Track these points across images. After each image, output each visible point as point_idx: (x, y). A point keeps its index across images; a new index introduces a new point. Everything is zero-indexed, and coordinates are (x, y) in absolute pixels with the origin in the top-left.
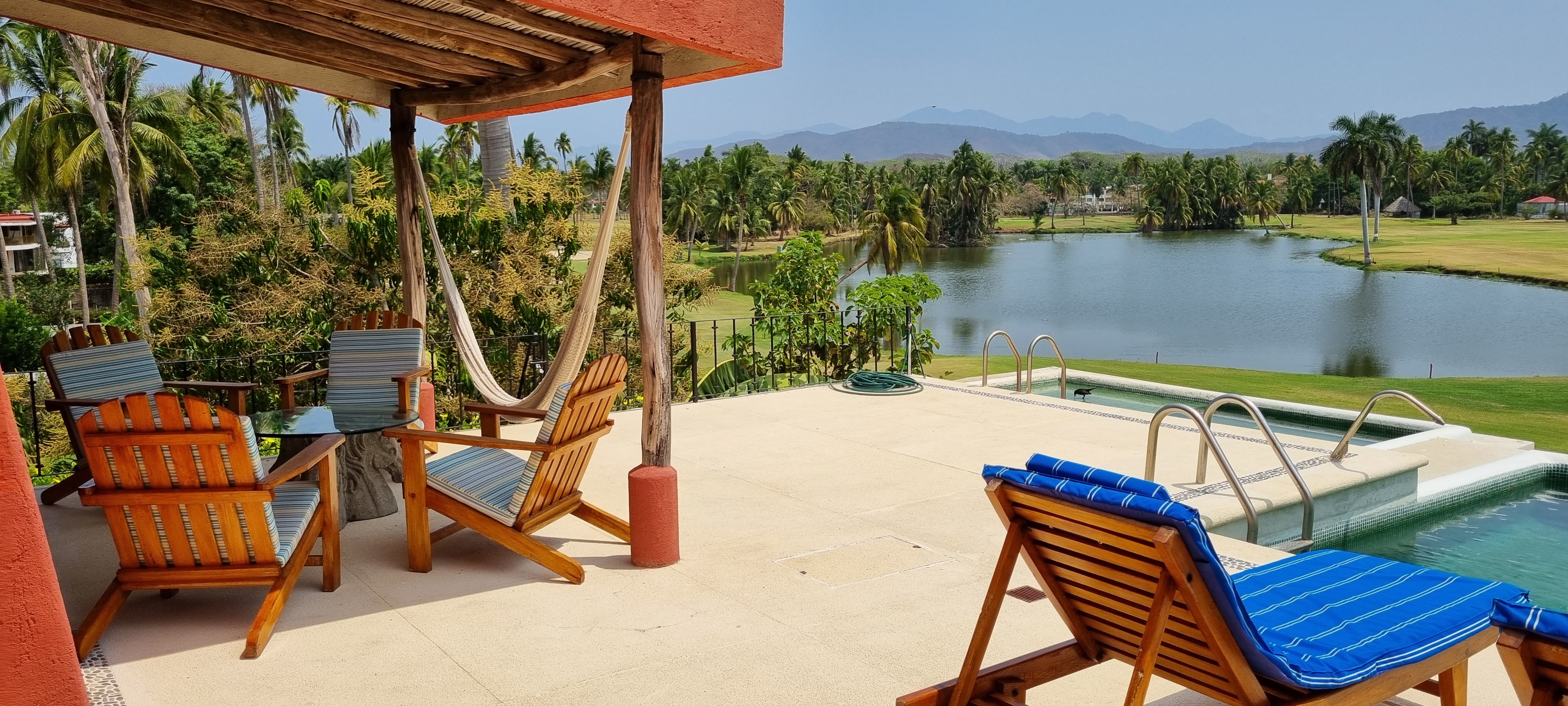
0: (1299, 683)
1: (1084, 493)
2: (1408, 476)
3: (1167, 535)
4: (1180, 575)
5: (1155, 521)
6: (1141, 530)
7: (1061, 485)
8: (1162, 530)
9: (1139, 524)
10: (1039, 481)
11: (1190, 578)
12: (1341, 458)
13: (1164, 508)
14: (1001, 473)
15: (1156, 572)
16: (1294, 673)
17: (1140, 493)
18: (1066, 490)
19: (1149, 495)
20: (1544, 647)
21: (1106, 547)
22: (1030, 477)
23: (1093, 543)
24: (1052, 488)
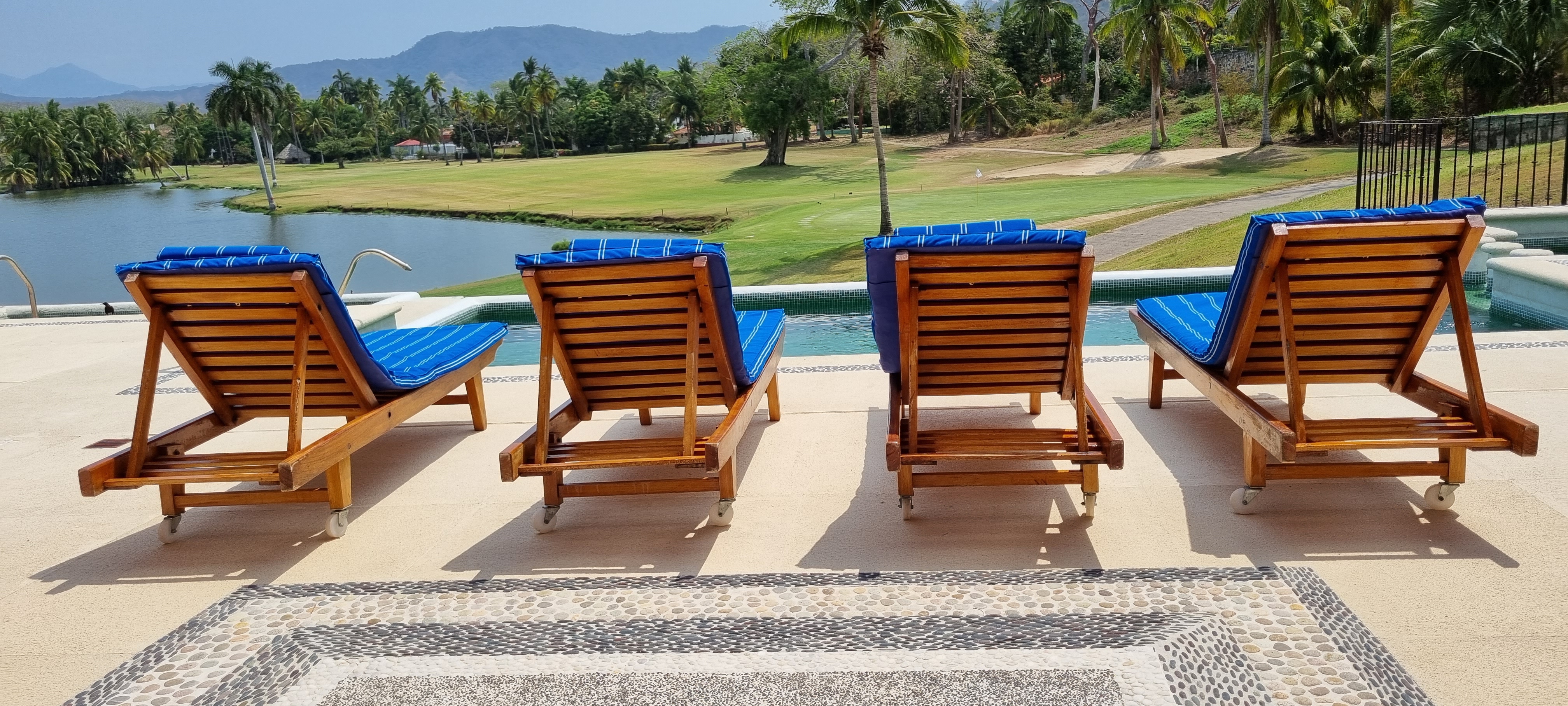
0: (395, 383)
1: (223, 263)
2: (388, 321)
3: (301, 275)
4: (313, 308)
5: (286, 269)
6: (278, 280)
8: (296, 273)
9: (276, 275)
10: (178, 264)
11: (320, 309)
13: (293, 258)
14: (135, 267)
15: (295, 314)
16: (391, 376)
17: (269, 254)
18: (205, 265)
19: (277, 253)
20: (545, 273)
21: (245, 306)
22: (167, 264)
23: (231, 306)
24: (192, 267)
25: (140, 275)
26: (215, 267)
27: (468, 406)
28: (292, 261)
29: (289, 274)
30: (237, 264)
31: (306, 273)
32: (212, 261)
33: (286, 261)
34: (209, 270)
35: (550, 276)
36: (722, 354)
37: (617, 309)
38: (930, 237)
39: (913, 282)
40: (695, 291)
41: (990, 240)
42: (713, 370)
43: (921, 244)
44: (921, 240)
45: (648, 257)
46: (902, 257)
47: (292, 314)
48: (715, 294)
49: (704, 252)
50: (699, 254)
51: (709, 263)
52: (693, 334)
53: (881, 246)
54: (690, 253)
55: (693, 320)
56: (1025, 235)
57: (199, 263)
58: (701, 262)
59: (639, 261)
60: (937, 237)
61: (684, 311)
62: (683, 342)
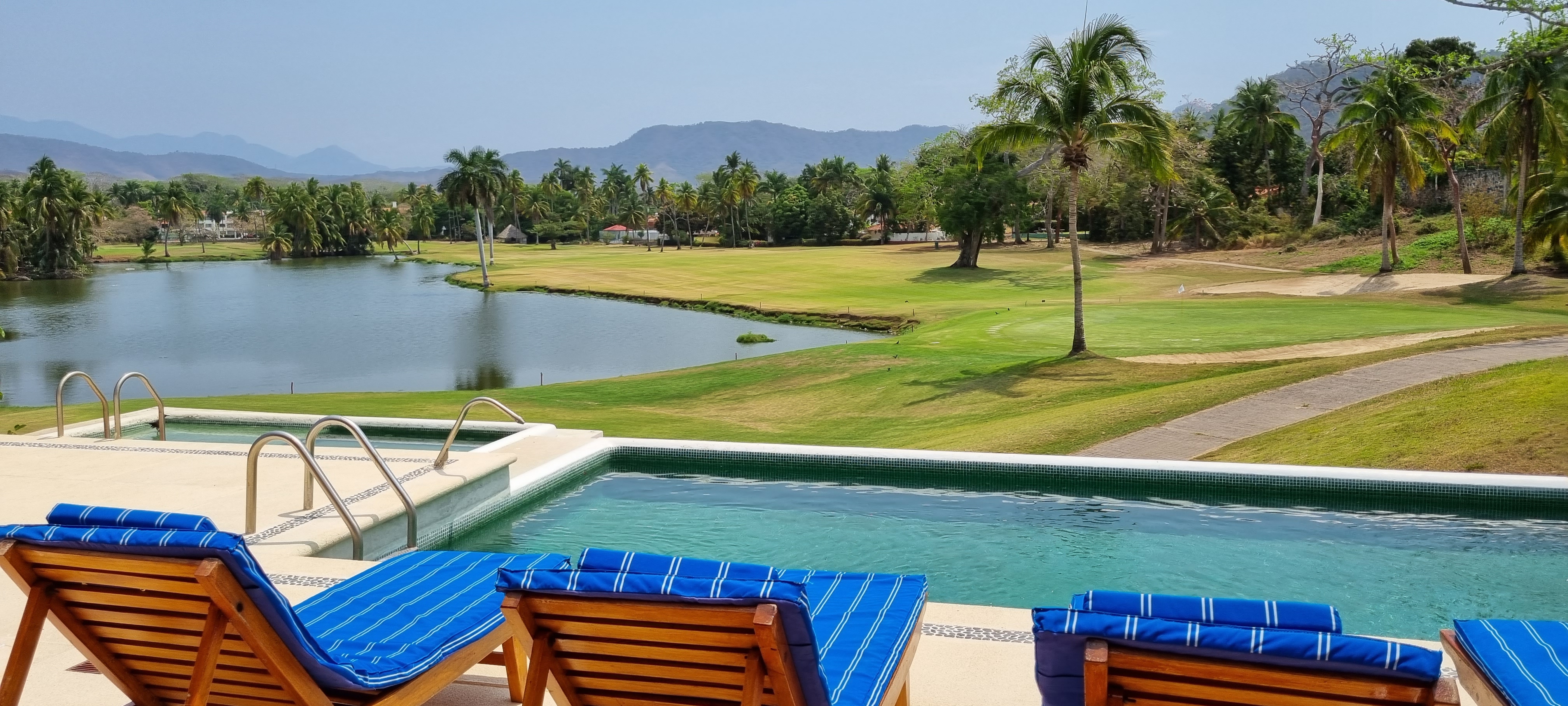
0: (367, 686)
1: (116, 539)
2: (501, 473)
3: (210, 567)
4: (229, 607)
5: (194, 555)
6: (183, 567)
7: (88, 534)
8: (205, 563)
9: (180, 561)
10: (62, 535)
11: (240, 608)
12: (443, 465)
13: (206, 540)
14: (12, 532)
15: (202, 608)
16: (360, 678)
17: (180, 528)
18: (95, 539)
19: (190, 529)
20: (537, 601)
21: (149, 593)
22: (55, 532)
23: (134, 591)
24: (77, 540)
25: (15, 544)
26: (105, 542)
27: (504, 667)
28: (203, 545)
29: (198, 562)
30: (134, 542)
31: (220, 562)
32: (105, 532)
33: (195, 543)
34: (98, 546)
35: (545, 606)
38: (1147, 623)
39: (1114, 688)
40: (755, 650)
41: (1257, 646)
43: (1130, 635)
44: (1131, 626)
45: (688, 596)
46: (1097, 652)
48: (790, 657)
49: (773, 595)
50: (764, 601)
51: (780, 615)
53: (1060, 627)
54: (751, 597)
55: (752, 683)
58: (766, 616)
59: (672, 601)
60: (1160, 624)
61: (739, 670)
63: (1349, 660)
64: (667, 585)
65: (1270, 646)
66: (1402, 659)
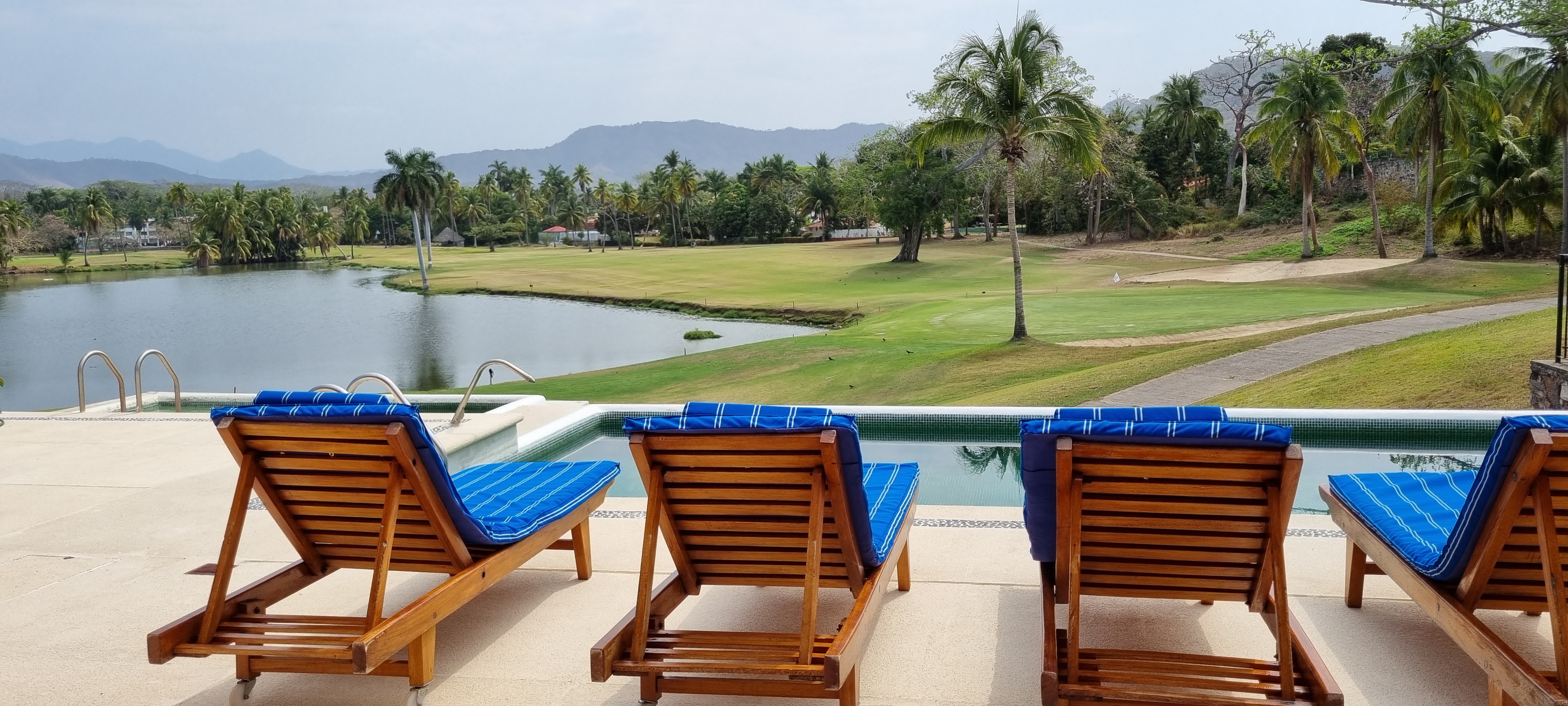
0: (492, 539)
1: (318, 412)
2: (510, 430)
3: (396, 429)
4: (408, 463)
5: (383, 422)
6: (373, 431)
8: (393, 427)
9: (373, 427)
10: (273, 411)
11: (414, 463)
12: (459, 422)
13: (390, 409)
14: (232, 411)
16: (489, 533)
17: (367, 403)
18: (300, 413)
19: (375, 403)
20: (655, 439)
21: (338, 457)
22: (262, 410)
23: (325, 456)
24: (287, 413)
25: (234, 420)
26: (309, 415)
27: (573, 551)
28: (389, 413)
29: (385, 427)
30: (332, 413)
31: (403, 426)
32: (306, 409)
33: (382, 411)
34: (304, 418)
35: (660, 443)
36: (848, 536)
37: (733, 481)
38: (1098, 423)
39: (1076, 473)
40: (820, 467)
41: (1172, 431)
42: (838, 551)
43: (1087, 431)
44: (1087, 426)
45: (770, 428)
46: (1065, 445)
47: (385, 467)
48: (843, 472)
49: (833, 426)
50: (827, 428)
51: (838, 438)
52: (817, 512)
53: (1039, 430)
54: (817, 425)
55: (817, 498)
56: (1215, 427)
57: (295, 410)
58: (829, 438)
59: (759, 432)
60: (1108, 423)
61: (808, 487)
62: (805, 519)
63: (1232, 436)
64: (754, 421)
65: (1179, 432)
66: (1266, 433)
